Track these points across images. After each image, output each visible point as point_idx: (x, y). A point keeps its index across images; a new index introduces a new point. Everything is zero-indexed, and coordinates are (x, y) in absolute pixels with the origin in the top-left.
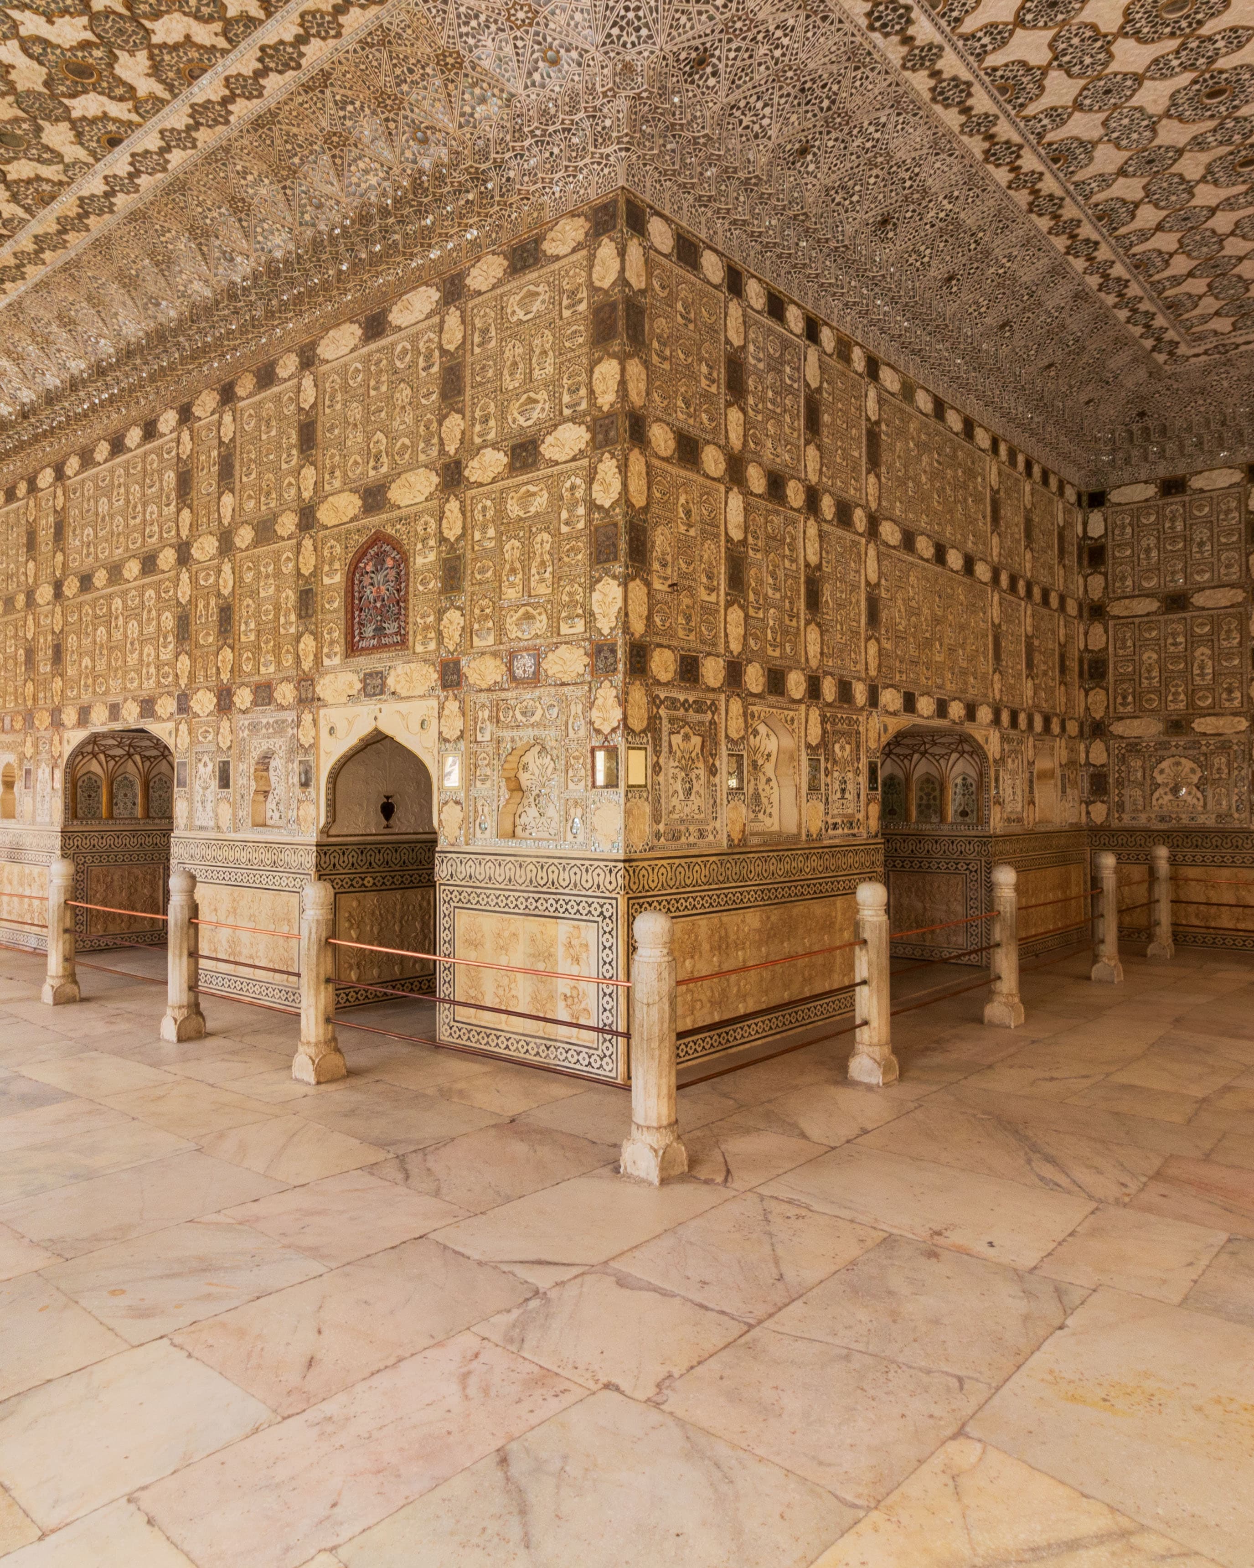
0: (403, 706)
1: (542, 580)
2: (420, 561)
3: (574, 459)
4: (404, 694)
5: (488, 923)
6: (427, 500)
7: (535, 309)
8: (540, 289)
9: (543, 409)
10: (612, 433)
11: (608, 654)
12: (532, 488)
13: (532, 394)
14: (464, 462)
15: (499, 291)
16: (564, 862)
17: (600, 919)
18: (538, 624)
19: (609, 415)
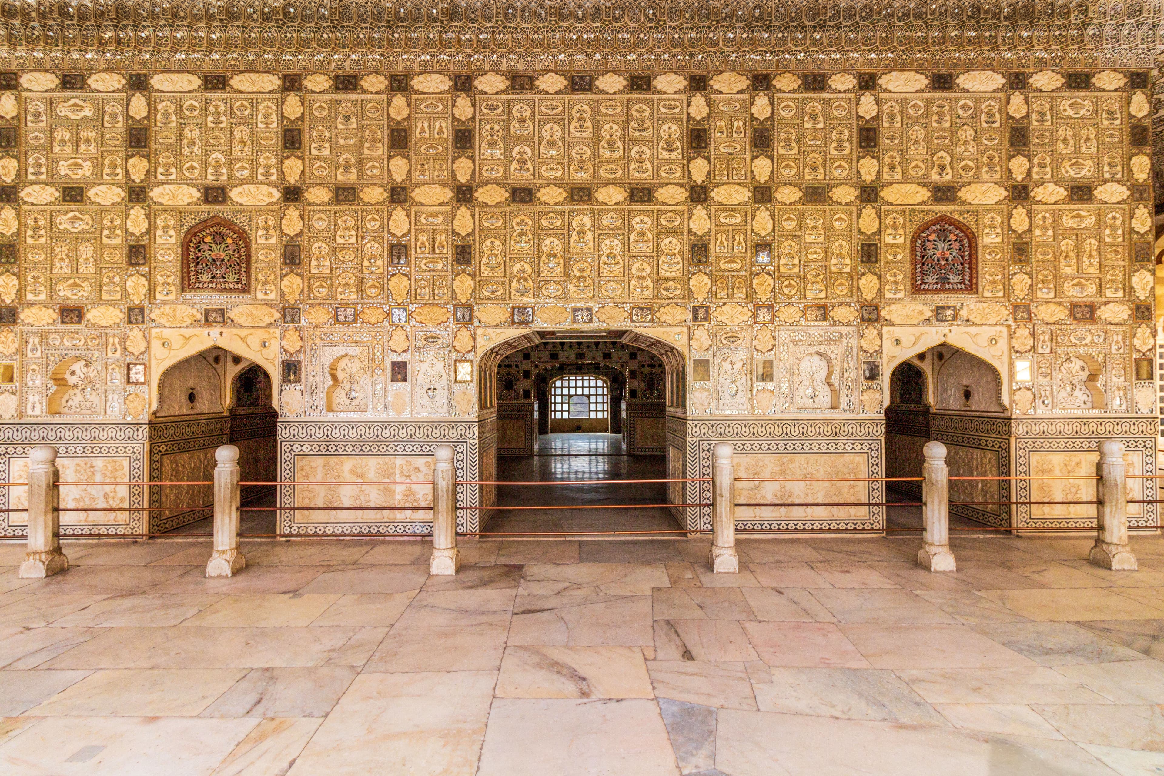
0: (973, 330)
1: (1091, 265)
2: (987, 240)
3: (1119, 203)
4: (977, 321)
5: (1057, 460)
6: (996, 203)
7: (1082, 113)
8: (1086, 102)
9: (1089, 171)
10: (1145, 195)
11: (1144, 310)
12: (1082, 213)
13: (1080, 160)
14: (1031, 188)
15: (1054, 94)
16: (1117, 420)
17: (1144, 449)
18: (1090, 290)
19: (1142, 185)
